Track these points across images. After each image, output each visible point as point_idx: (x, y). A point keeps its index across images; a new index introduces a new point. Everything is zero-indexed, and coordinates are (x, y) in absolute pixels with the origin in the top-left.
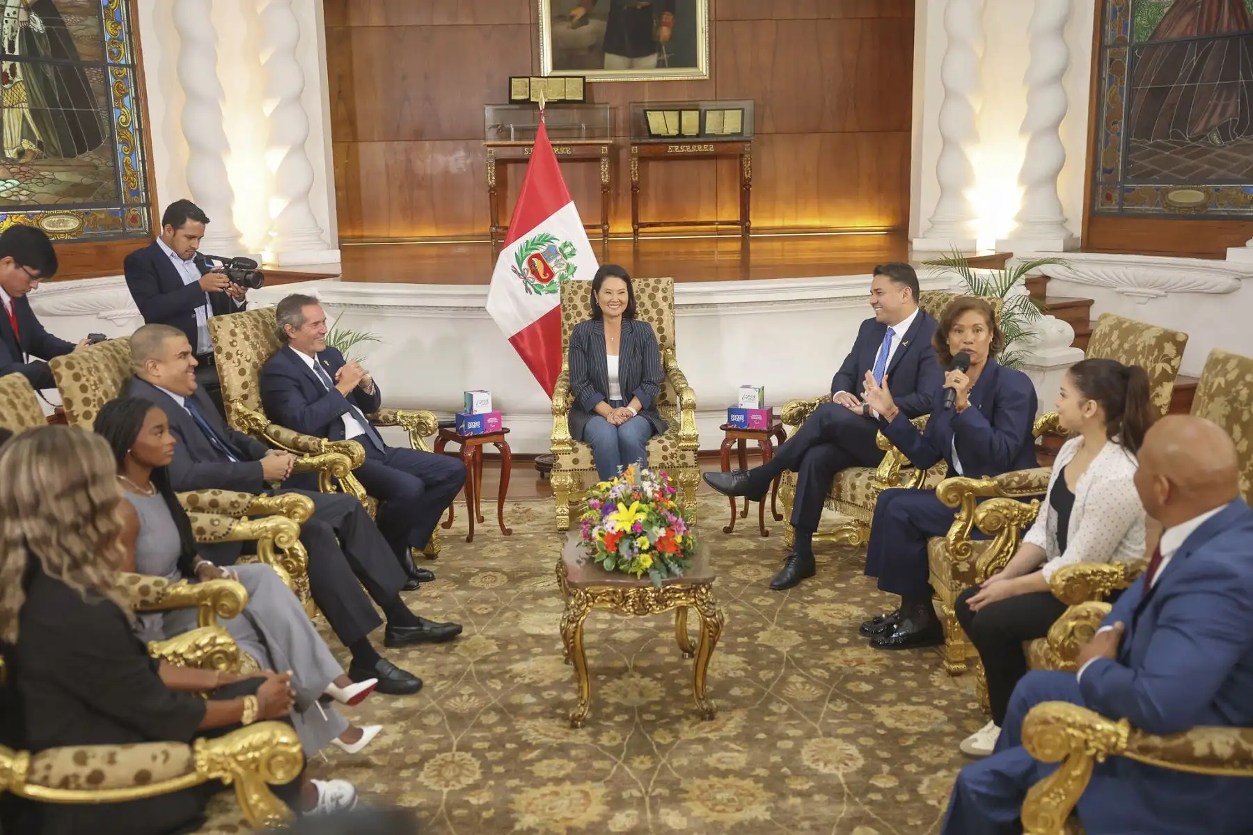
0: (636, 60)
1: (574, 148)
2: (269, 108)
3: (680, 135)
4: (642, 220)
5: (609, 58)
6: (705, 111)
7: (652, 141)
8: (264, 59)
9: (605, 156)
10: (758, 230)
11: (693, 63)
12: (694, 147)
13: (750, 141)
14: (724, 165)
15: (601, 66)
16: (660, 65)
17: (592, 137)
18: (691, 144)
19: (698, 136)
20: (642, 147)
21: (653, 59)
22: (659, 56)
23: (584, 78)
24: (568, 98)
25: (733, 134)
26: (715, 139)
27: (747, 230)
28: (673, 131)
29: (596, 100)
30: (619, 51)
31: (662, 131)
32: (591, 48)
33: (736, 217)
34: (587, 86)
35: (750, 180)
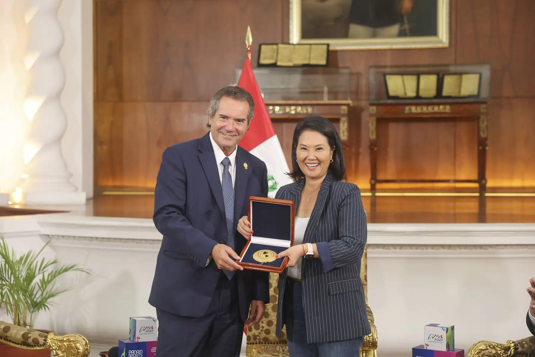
0: (380, 30)
1: (316, 107)
2: (30, 61)
3: (418, 97)
4: (381, 177)
5: (355, 28)
6: (443, 76)
7: (390, 101)
8: (28, 19)
9: (343, 115)
10: (495, 190)
11: (433, 31)
12: (430, 108)
13: (485, 103)
14: (463, 128)
15: (345, 35)
16: (402, 34)
17: (336, 99)
18: (428, 105)
19: (435, 97)
20: (381, 108)
21: (395, 29)
22: (401, 26)
23: (328, 45)
24: (313, 62)
25: (470, 97)
26: (451, 101)
27: (483, 189)
28: (411, 93)
29: (341, 65)
30: (362, 21)
31: (400, 93)
32: (337, 20)
33: (475, 177)
34: (331, 55)
35: (486, 139)
